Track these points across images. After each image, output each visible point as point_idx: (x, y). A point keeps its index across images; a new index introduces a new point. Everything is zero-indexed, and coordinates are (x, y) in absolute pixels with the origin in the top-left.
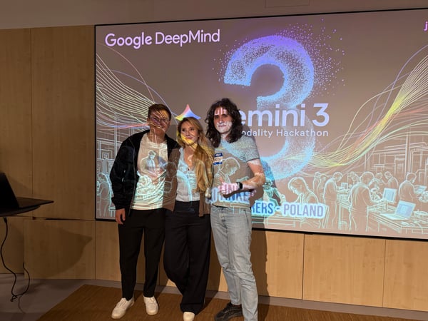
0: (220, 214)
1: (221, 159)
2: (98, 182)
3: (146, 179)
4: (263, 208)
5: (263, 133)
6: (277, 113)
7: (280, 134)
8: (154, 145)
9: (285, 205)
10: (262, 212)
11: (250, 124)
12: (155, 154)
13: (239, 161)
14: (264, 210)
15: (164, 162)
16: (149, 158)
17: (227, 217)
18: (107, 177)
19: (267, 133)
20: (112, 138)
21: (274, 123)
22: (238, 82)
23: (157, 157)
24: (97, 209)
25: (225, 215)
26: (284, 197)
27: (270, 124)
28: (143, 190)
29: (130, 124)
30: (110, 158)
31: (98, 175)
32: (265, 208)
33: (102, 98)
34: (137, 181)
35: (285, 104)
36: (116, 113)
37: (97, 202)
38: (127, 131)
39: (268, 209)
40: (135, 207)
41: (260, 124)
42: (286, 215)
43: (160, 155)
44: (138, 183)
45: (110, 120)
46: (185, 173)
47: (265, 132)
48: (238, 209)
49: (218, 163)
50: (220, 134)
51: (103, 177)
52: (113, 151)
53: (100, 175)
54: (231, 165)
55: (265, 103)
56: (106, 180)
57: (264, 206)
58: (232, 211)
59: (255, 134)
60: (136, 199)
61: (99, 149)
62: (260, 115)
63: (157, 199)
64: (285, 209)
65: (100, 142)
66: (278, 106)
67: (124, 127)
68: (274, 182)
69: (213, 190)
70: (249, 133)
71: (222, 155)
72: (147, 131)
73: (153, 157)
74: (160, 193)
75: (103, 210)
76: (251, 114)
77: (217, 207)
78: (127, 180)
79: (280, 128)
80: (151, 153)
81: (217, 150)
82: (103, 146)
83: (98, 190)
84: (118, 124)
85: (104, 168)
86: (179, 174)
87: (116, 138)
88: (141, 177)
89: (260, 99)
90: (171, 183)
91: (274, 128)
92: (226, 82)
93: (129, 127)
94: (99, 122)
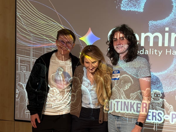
0: (116, 122)
1: (118, 76)
2: (17, 90)
3: (55, 91)
4: (153, 116)
5: (154, 52)
6: (167, 35)
7: (168, 53)
8: (62, 63)
9: (173, 114)
10: (153, 120)
11: (142, 44)
12: (63, 70)
13: (133, 78)
14: (154, 118)
15: (69, 77)
16: (58, 74)
17: (122, 125)
18: (24, 86)
19: (157, 52)
20: (29, 54)
21: (163, 43)
22: (133, 9)
23: (64, 73)
24: (16, 112)
25: (120, 123)
26: (172, 107)
27: (160, 44)
28: (52, 99)
29: (43, 44)
30: (27, 71)
31: (17, 84)
32: (155, 116)
33: (21, 22)
34: (48, 92)
35: (174, 27)
36: (32, 34)
37: (16, 106)
38: (40, 49)
39: (158, 117)
40: (46, 113)
41: (151, 44)
42: (173, 123)
43: (67, 71)
44: (48, 94)
45: (27, 40)
46: (87, 87)
47: (156, 51)
48: (132, 118)
49: (115, 79)
50: (118, 54)
51: (21, 86)
52: (30, 65)
53: (19, 84)
54: (126, 81)
55: (156, 26)
56: (23, 88)
57: (154, 114)
58: (126, 120)
59: (147, 52)
60: (47, 106)
61: (19, 64)
62: (151, 36)
63: (63, 107)
64: (173, 118)
65: (19, 58)
66: (167, 29)
67: (38, 46)
68: (163, 94)
69: (110, 102)
70: (142, 52)
71: (119, 72)
72: (56, 51)
73: (61, 73)
74: (66, 102)
75: (20, 113)
76: (143, 35)
77: (114, 116)
78: (40, 91)
79: (169, 48)
80: (59, 70)
81: (115, 68)
82: (22, 61)
83: (17, 97)
84: (33, 44)
85: (22, 79)
86: (83, 87)
87: (32, 55)
88: (51, 89)
89: (151, 23)
90: (75, 94)
91: (163, 48)
92: (122, 9)
93: (42, 46)
94: (18, 41)
